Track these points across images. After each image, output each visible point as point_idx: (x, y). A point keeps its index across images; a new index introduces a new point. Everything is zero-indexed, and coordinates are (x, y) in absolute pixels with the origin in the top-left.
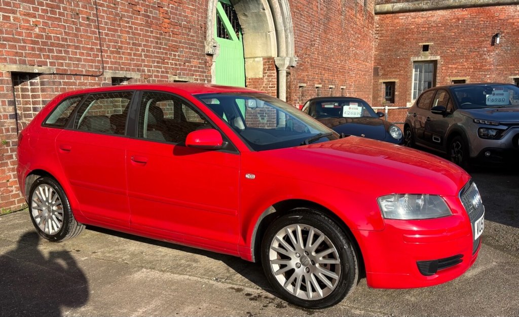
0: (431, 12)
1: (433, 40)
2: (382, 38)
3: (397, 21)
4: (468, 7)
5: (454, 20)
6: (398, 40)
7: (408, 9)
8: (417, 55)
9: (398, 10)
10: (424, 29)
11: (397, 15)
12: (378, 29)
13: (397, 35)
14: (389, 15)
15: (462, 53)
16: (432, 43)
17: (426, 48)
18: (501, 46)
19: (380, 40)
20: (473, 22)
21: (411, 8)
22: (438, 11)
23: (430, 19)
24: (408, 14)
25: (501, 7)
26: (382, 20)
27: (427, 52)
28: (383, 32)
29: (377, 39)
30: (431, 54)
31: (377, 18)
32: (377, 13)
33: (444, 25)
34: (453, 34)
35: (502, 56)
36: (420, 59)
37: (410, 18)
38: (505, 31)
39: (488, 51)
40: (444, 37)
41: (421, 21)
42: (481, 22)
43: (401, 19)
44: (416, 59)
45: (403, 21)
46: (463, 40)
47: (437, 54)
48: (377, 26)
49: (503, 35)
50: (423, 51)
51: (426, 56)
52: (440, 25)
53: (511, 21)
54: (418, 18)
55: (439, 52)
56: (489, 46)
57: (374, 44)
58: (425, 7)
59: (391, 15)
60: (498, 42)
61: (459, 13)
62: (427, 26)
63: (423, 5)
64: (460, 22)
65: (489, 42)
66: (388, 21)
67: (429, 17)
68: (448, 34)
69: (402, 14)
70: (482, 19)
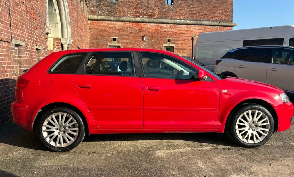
0: (115, 22)
1: (117, 36)
2: (93, 33)
3: (99, 25)
4: (131, 22)
5: (126, 27)
6: (101, 34)
7: (105, 19)
8: (111, 42)
9: (100, 19)
10: (113, 30)
11: (99, 21)
12: (90, 28)
13: (100, 32)
14: (95, 21)
15: (131, 43)
16: (117, 37)
17: (114, 39)
18: (146, 41)
19: (92, 33)
20: (134, 29)
21: (106, 19)
22: (118, 22)
23: (115, 25)
24: (105, 22)
25: (144, 24)
26: (92, 23)
27: (115, 42)
28: (93, 29)
29: (90, 33)
30: (117, 42)
31: (89, 22)
32: (89, 20)
33: (122, 29)
34: (126, 34)
35: (147, 46)
36: (112, 45)
37: (106, 24)
38: (147, 35)
39: (141, 43)
40: (122, 35)
41: (111, 26)
42: (137, 30)
43: (102, 24)
44: (111, 44)
45: (103, 25)
46: (130, 37)
47: (120, 43)
48: (90, 26)
49: (146, 36)
50: (113, 41)
51: (115, 44)
52: (120, 29)
53: (149, 30)
54: (109, 24)
55: (121, 42)
56: (141, 41)
57: (89, 35)
58: (113, 19)
59: (97, 21)
60: (145, 39)
61: (128, 24)
62: (114, 29)
63: (112, 18)
64: (129, 29)
65: (141, 39)
66: (95, 24)
67: (114, 24)
68: (124, 34)
69: (102, 22)
70: (137, 28)
